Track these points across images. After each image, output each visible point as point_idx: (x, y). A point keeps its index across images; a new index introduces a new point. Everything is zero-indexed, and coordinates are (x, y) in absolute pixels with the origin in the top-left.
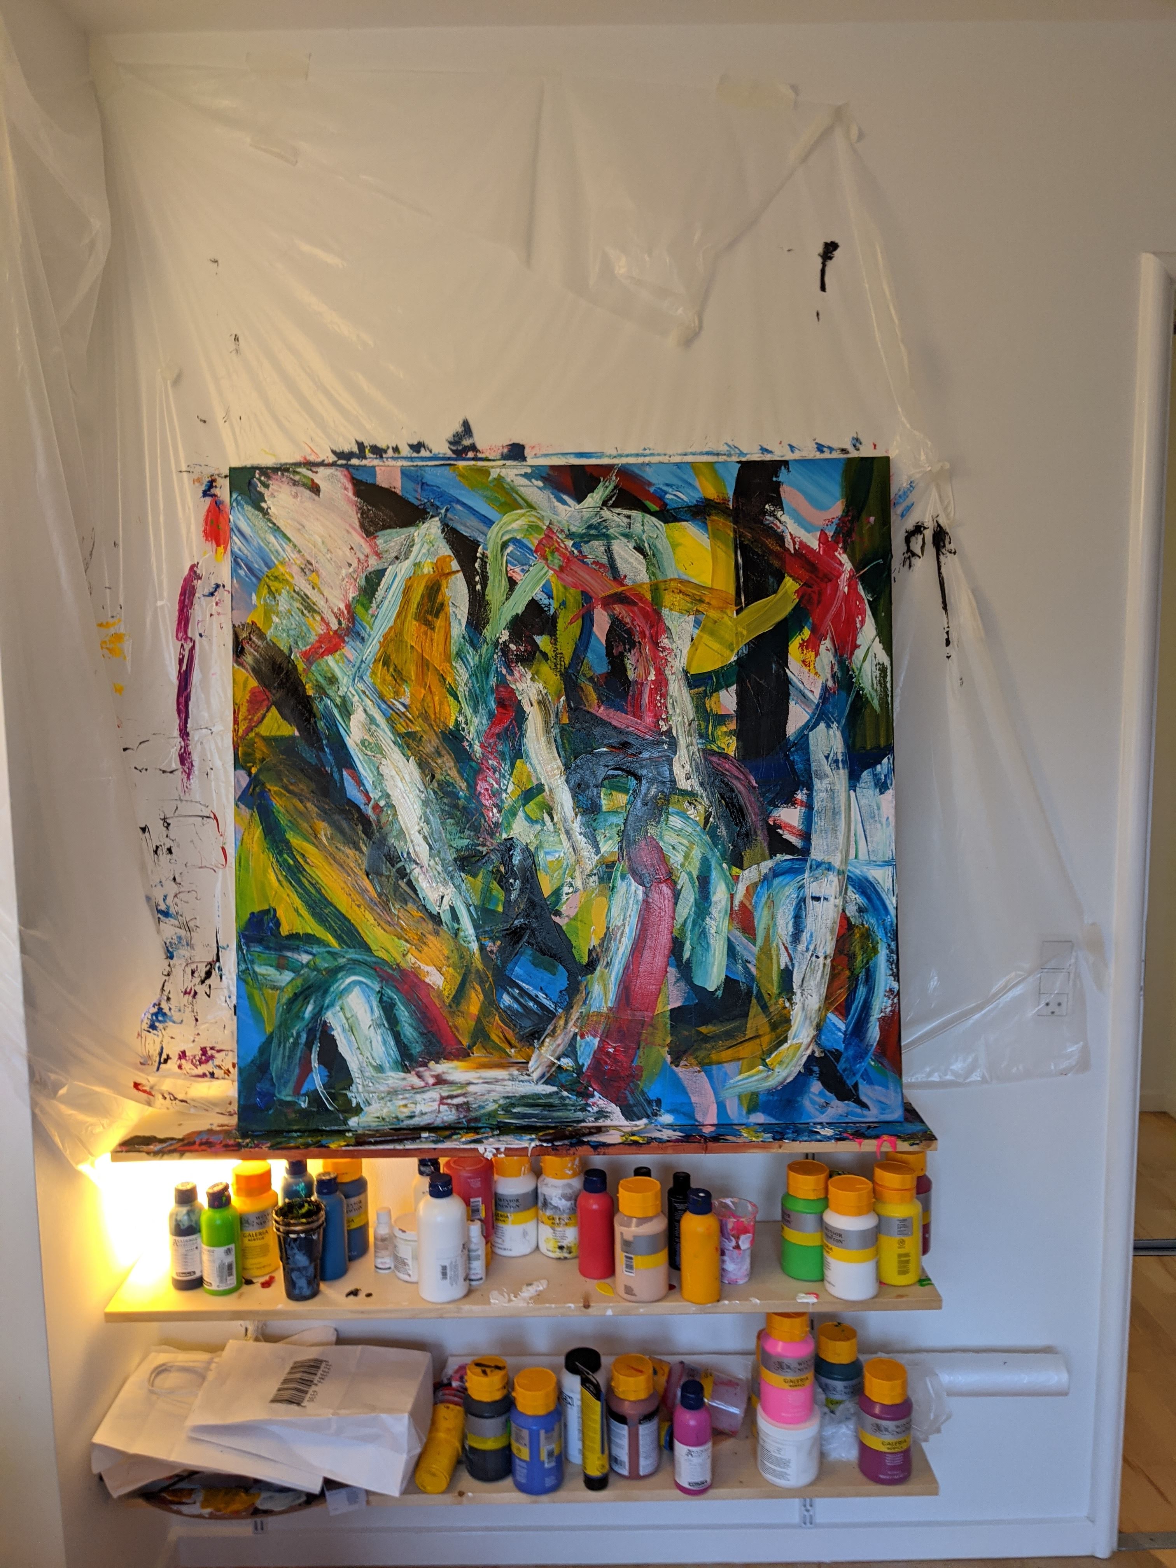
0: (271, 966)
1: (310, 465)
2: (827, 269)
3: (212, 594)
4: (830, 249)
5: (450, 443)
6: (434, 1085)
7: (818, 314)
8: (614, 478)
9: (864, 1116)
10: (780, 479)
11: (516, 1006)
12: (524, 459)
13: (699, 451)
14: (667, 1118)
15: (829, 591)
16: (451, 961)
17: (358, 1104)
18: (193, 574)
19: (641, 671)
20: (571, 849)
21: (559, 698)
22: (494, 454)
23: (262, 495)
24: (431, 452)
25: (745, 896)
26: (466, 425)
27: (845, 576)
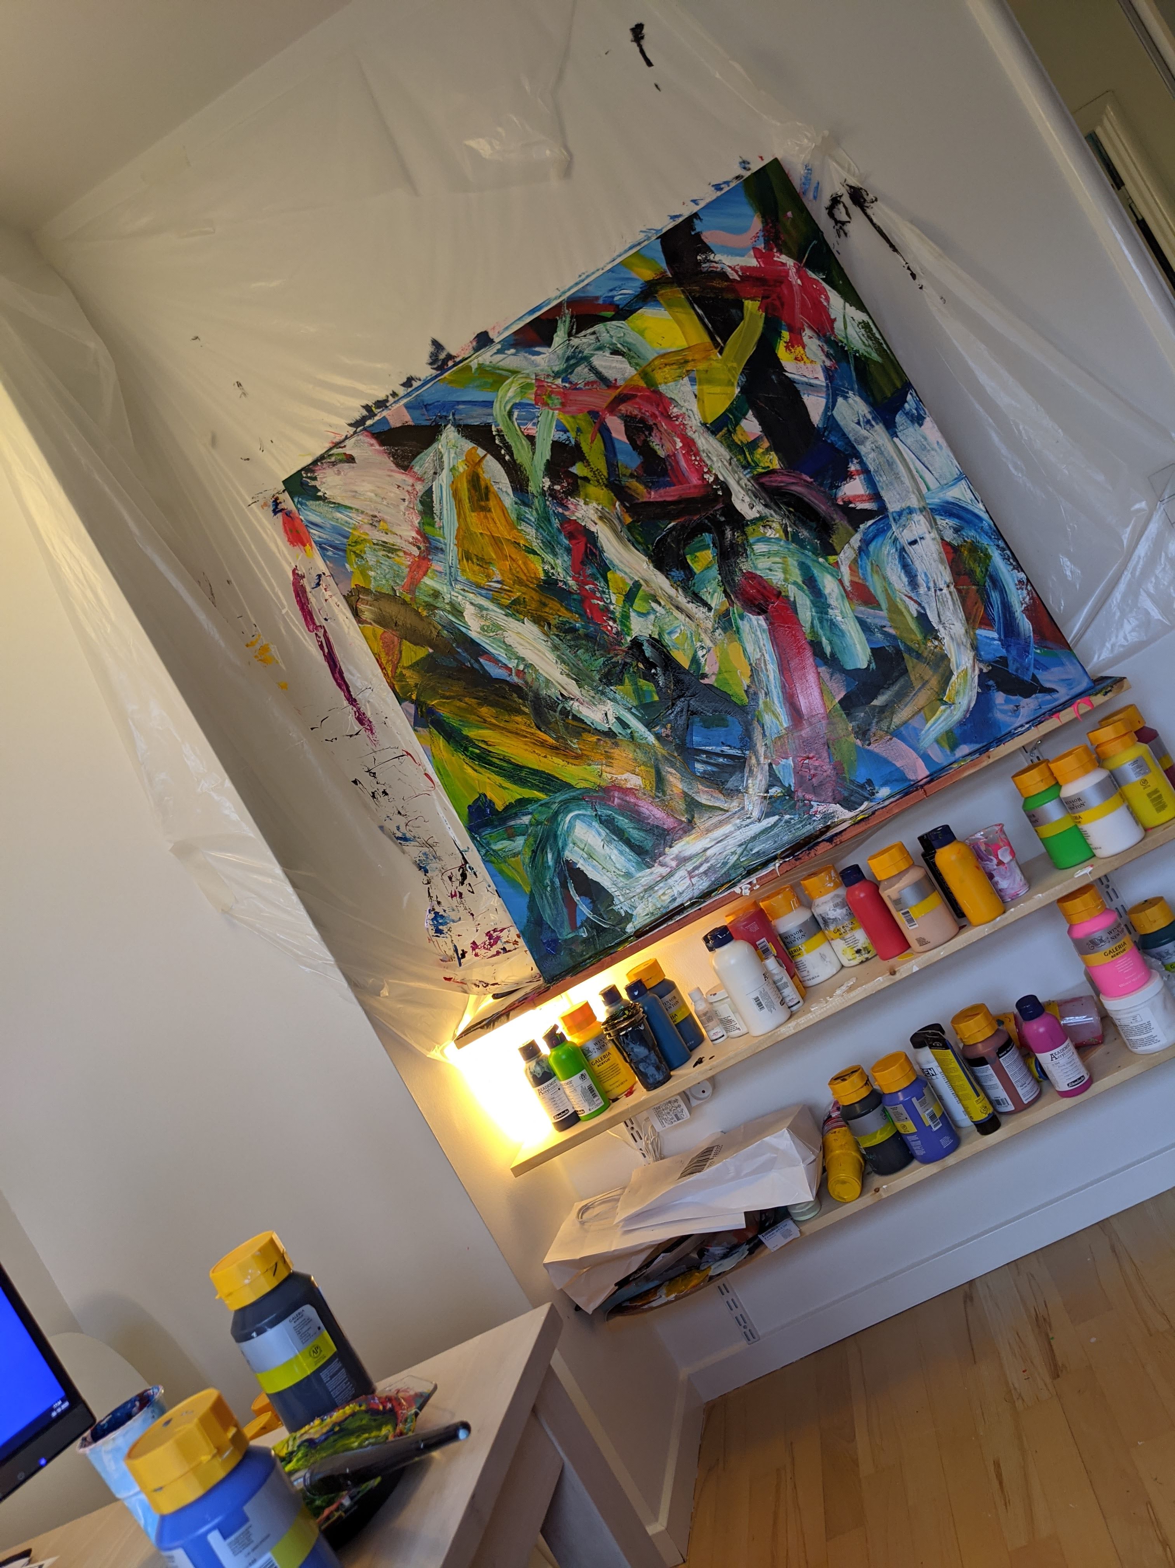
0: (504, 839)
1: (337, 445)
2: (645, 48)
3: (318, 584)
4: (638, 32)
5: (431, 364)
6: (678, 866)
7: (656, 86)
8: (567, 311)
9: (1056, 700)
10: (698, 230)
11: (709, 768)
12: (492, 341)
13: (622, 251)
14: (884, 792)
15: (786, 292)
16: (639, 761)
17: (626, 912)
18: (298, 577)
19: (668, 445)
20: (687, 619)
21: (615, 505)
22: (467, 352)
23: (315, 487)
24: (420, 380)
25: (851, 575)
26: (435, 343)
27: (793, 272)
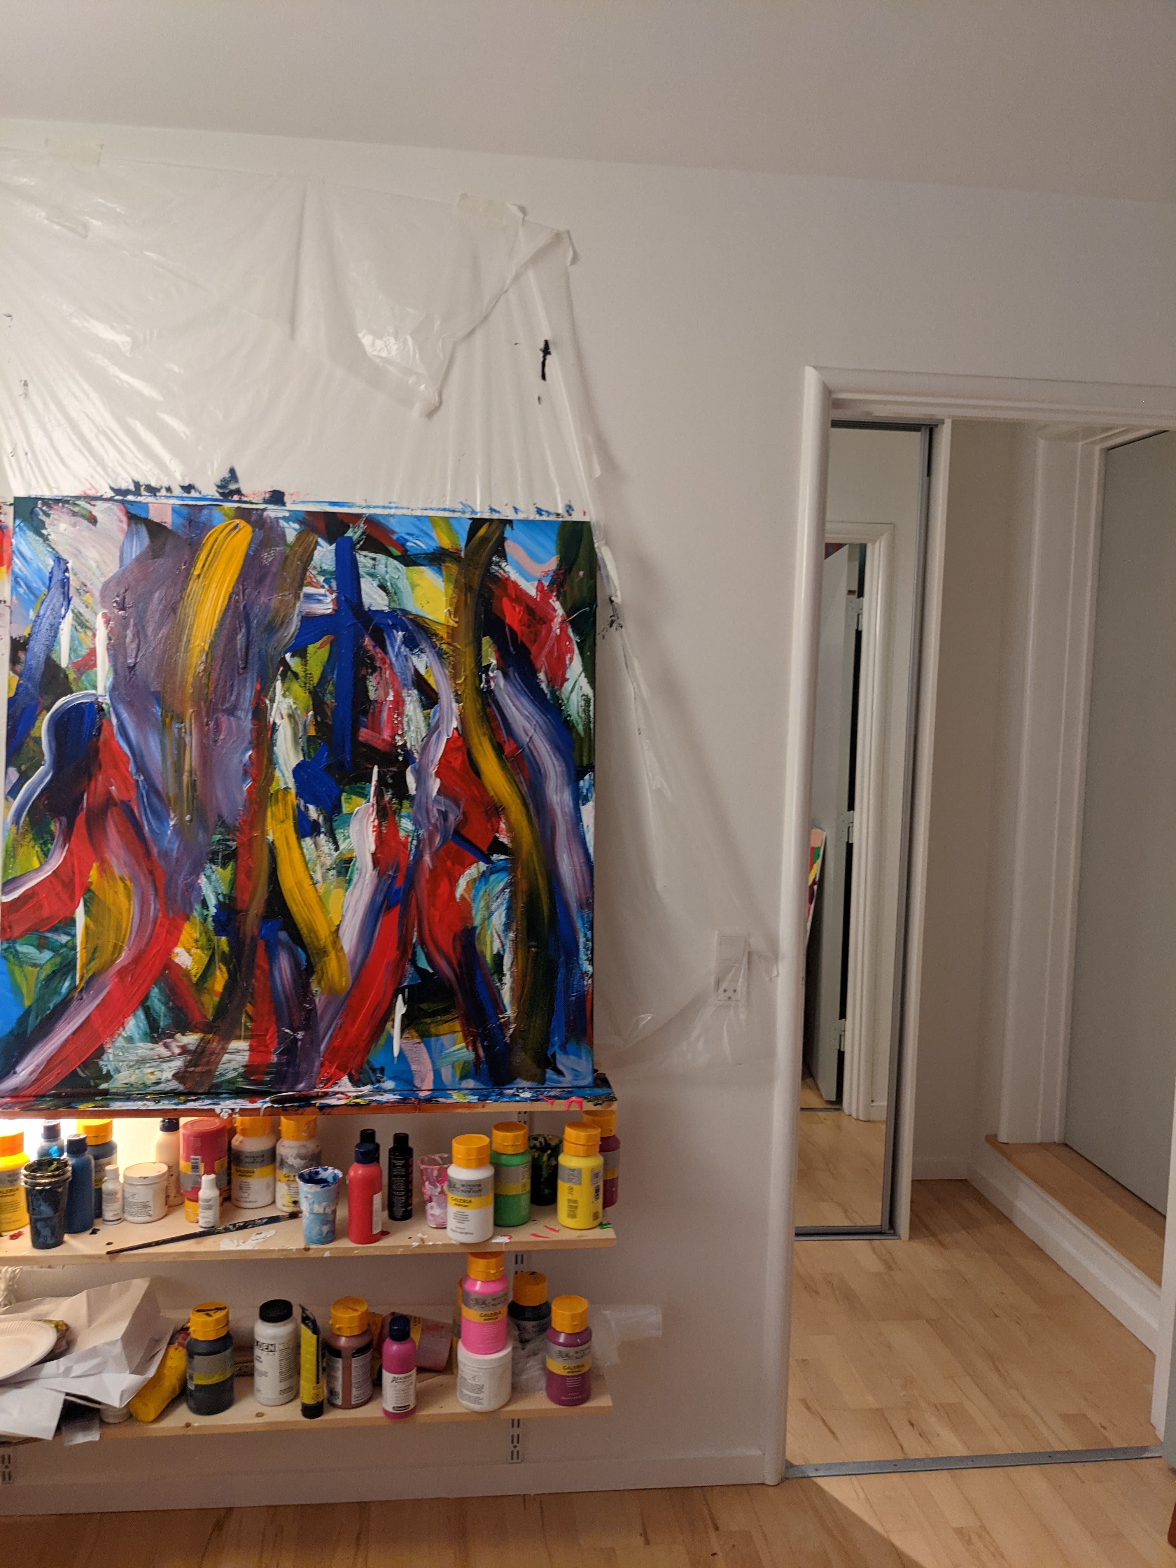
0: (32, 945)
1: (90, 499)
2: (547, 363)
4: (548, 347)
5: (218, 487)
6: (180, 1054)
7: (539, 397)
8: (362, 525)
9: (560, 1082)
10: (506, 536)
12: (284, 504)
13: (437, 507)
14: (389, 1084)
15: (543, 633)
16: (200, 943)
17: (108, 1072)
19: (381, 692)
20: (313, 846)
21: (308, 712)
22: (257, 498)
23: (43, 523)
24: (200, 493)
25: (465, 890)
26: (232, 471)
27: (558, 620)
